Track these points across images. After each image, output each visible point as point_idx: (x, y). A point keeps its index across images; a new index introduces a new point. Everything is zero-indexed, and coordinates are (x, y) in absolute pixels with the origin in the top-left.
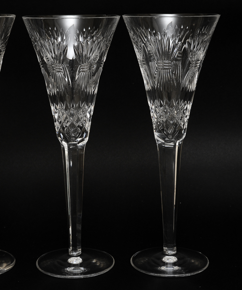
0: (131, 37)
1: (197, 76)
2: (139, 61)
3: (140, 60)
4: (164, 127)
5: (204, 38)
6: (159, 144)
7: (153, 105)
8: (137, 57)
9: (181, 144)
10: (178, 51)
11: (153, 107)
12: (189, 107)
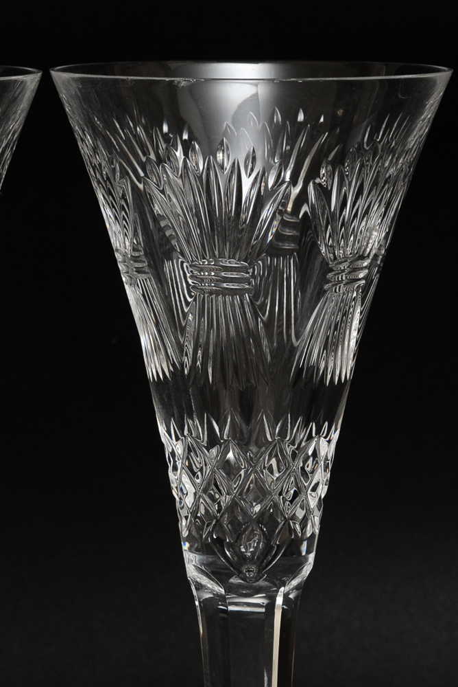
0: (86, 158)
1: (356, 323)
2: (118, 257)
3: (125, 255)
4: (224, 532)
5: (383, 165)
6: (205, 604)
7: (177, 439)
8: (113, 240)
9: (296, 598)
10: (279, 217)
11: (179, 449)
12: (326, 448)
